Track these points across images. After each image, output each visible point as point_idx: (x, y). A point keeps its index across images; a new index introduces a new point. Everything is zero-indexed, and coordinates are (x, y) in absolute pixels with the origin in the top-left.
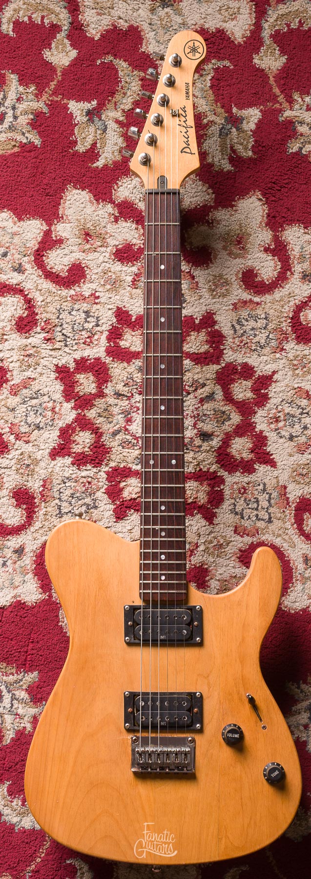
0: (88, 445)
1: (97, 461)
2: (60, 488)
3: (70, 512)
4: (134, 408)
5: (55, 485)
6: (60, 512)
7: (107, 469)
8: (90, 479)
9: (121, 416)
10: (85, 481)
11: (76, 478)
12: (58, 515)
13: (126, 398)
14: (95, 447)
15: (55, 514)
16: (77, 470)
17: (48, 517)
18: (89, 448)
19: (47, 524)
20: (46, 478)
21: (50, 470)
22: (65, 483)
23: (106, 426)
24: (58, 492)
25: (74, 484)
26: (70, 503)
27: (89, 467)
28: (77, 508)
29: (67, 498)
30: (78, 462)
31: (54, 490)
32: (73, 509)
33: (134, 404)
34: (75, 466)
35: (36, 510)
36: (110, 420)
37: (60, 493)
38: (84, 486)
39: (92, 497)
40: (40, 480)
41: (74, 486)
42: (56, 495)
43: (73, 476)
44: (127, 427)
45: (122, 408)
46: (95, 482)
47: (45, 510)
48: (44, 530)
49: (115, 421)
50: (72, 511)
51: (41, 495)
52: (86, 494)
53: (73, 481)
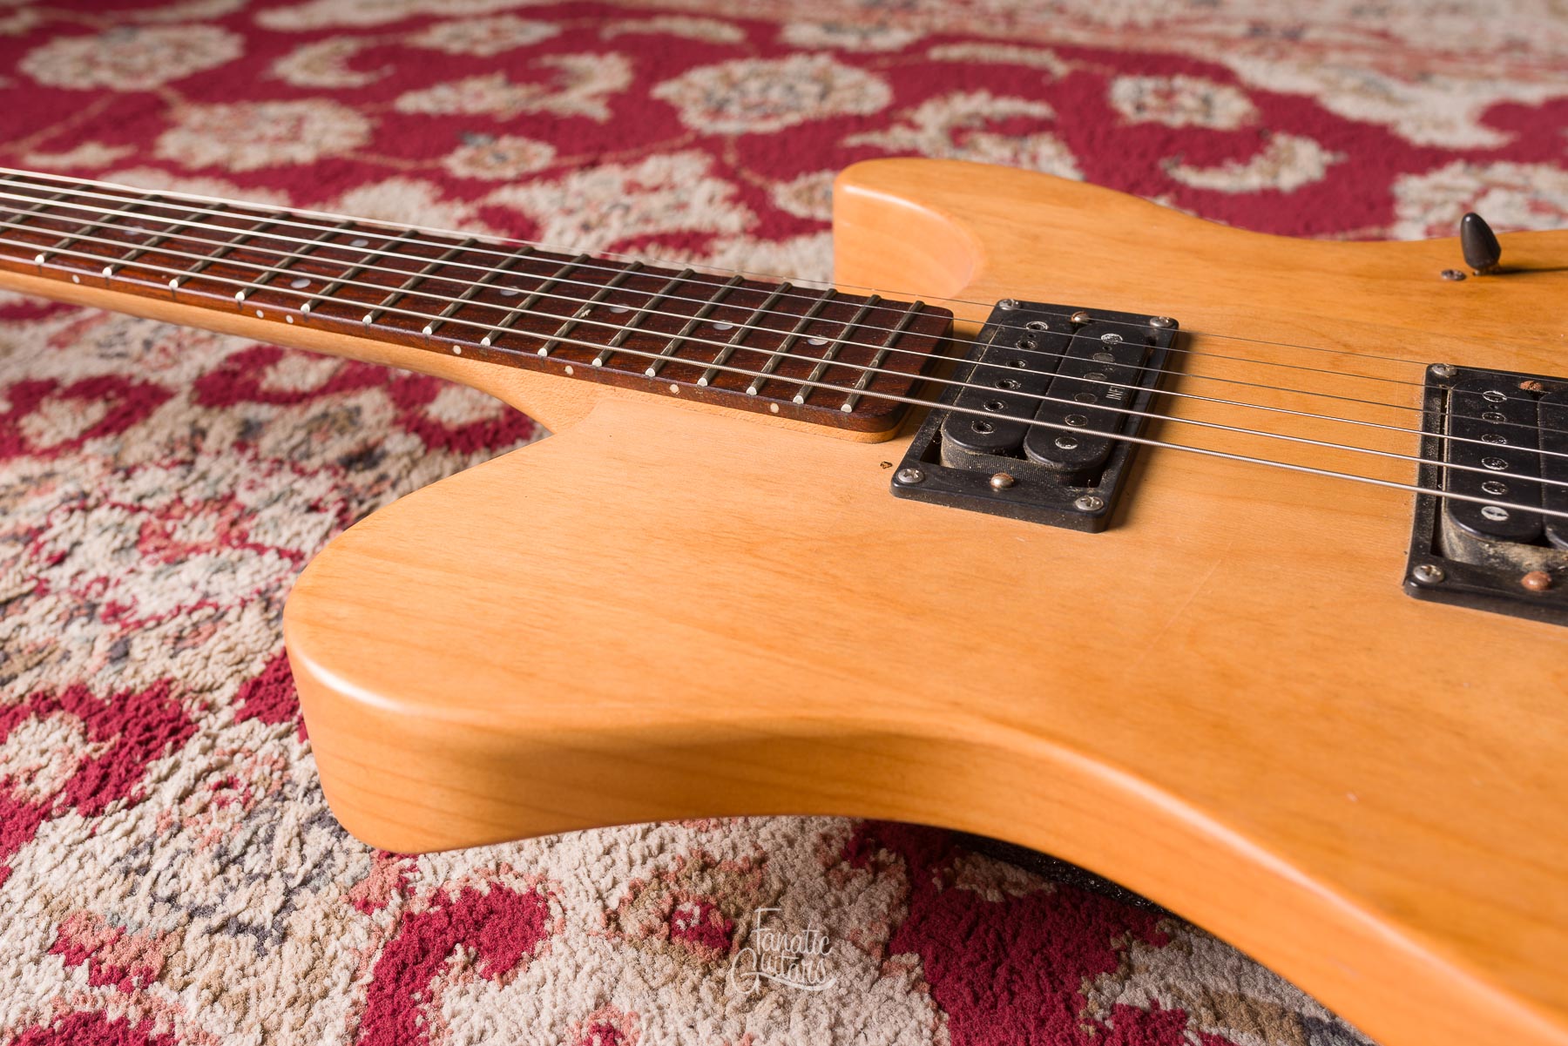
0: (75, 739)
1: (163, 731)
2: (153, 895)
3: (289, 892)
4: (88, 588)
5: (116, 907)
6: (259, 931)
7: (226, 714)
8: (215, 778)
9: (74, 628)
10: (208, 796)
11: (163, 823)
12: (267, 943)
13: (28, 601)
14: (106, 720)
15: (246, 955)
16: (136, 811)
17: (235, 990)
18: (86, 741)
19: (262, 1009)
20: (54, 934)
21: (35, 905)
22: (144, 869)
23: (62, 675)
24: (161, 908)
25: (182, 836)
26: (254, 878)
27: (159, 767)
28: (294, 858)
29: (217, 884)
30: (102, 795)
31: (137, 918)
32: (287, 877)
33: (76, 587)
34: (109, 808)
35: (160, 1028)
36: (57, 655)
37: (171, 899)
38: (222, 804)
39: (300, 792)
40: (37, 962)
41: (191, 840)
42: (166, 919)
43: (146, 829)
44: (131, 620)
45: (52, 617)
46: (240, 764)
47: (191, 991)
48: (285, 1029)
49: (73, 647)
50: (293, 883)
51: (107, 981)
52: (267, 810)
53: (166, 835)
